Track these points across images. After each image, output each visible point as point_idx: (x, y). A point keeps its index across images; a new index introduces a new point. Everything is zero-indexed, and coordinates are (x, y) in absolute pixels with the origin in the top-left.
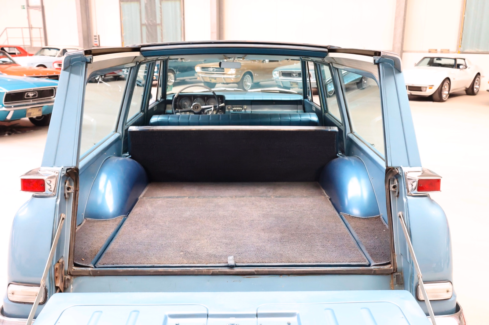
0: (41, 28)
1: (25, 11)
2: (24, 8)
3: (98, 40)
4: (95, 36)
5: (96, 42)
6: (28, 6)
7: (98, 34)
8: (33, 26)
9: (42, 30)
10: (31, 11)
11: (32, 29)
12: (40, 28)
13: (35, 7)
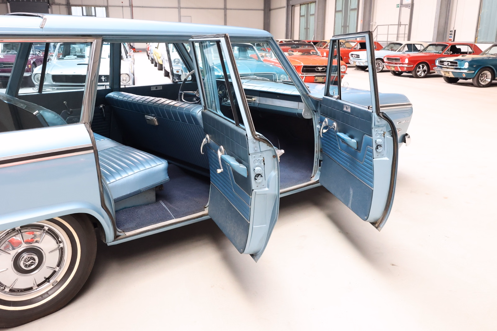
0: (407, 25)
1: (399, 8)
2: (398, 7)
3: (453, 36)
4: (451, 31)
5: (451, 37)
6: (401, 4)
7: (455, 30)
8: (402, 23)
9: (407, 27)
10: (404, 9)
11: (400, 26)
12: (405, 25)
13: (406, 6)
